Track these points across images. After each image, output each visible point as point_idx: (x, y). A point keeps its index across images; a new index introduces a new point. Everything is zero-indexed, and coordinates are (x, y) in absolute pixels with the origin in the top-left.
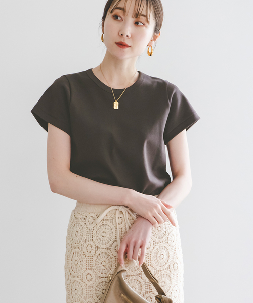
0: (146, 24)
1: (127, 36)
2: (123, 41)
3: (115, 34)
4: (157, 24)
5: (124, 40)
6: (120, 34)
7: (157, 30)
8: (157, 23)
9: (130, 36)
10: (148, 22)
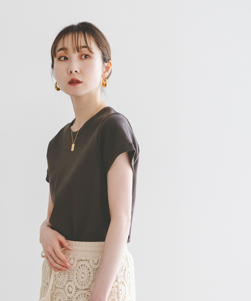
0: (91, 54)
1: (76, 72)
2: (73, 78)
3: (65, 74)
4: (103, 54)
5: (74, 76)
6: (69, 72)
7: (106, 59)
8: (102, 52)
9: (78, 71)
10: (91, 52)
